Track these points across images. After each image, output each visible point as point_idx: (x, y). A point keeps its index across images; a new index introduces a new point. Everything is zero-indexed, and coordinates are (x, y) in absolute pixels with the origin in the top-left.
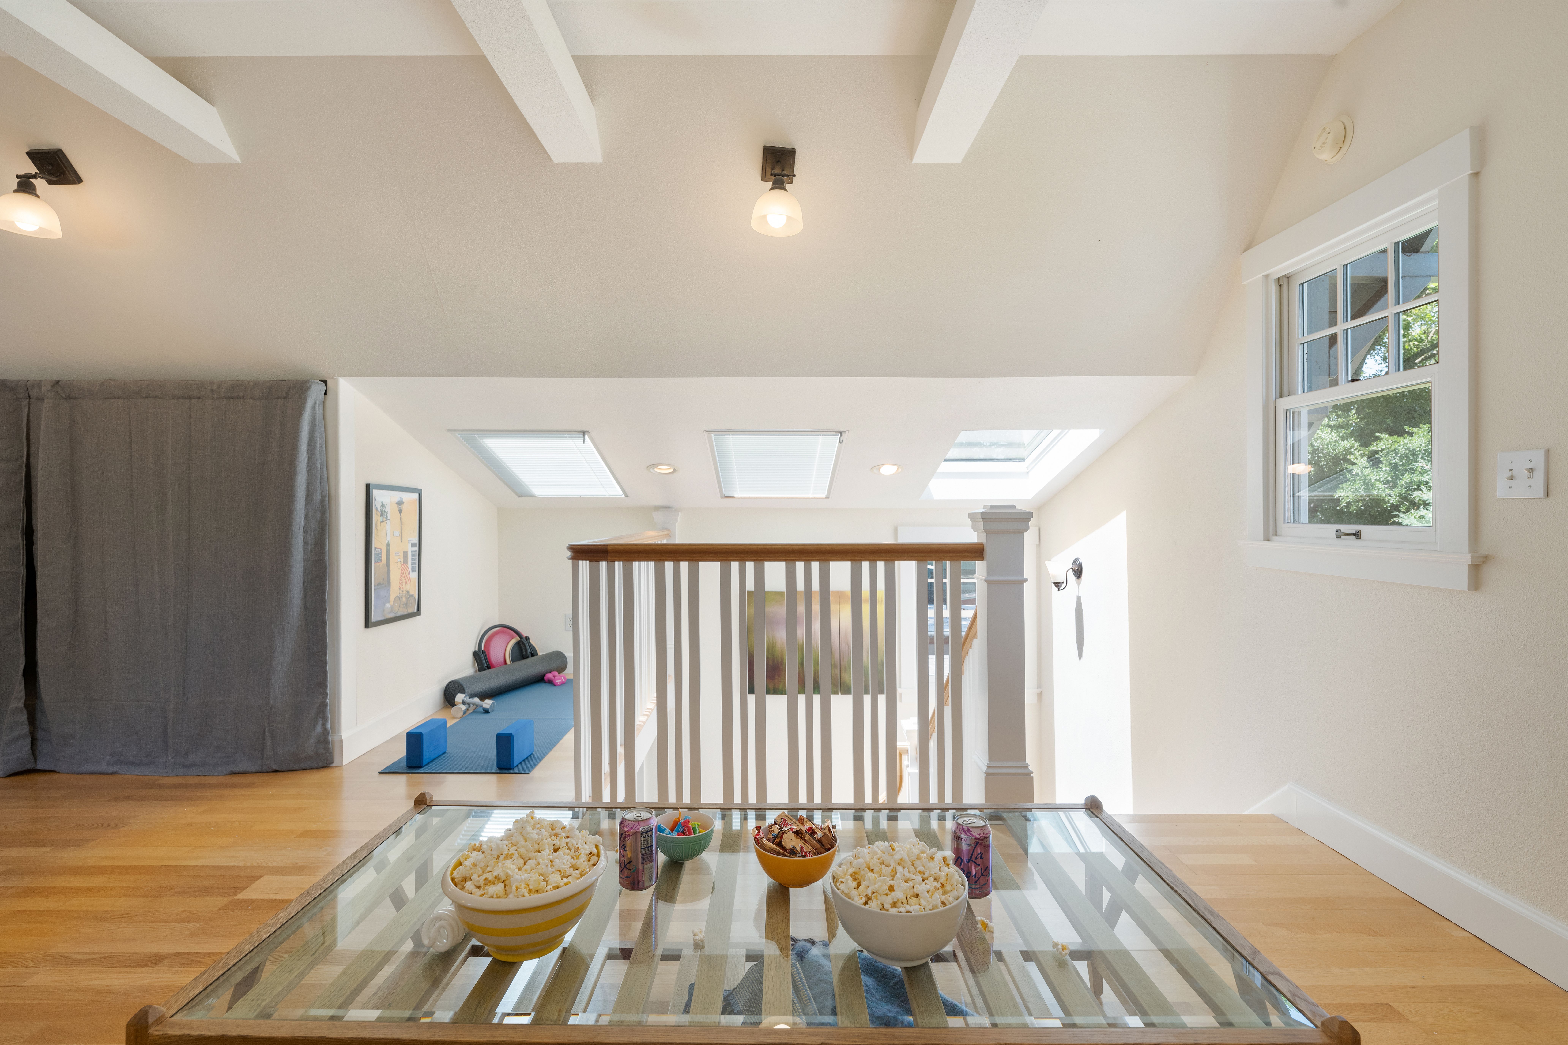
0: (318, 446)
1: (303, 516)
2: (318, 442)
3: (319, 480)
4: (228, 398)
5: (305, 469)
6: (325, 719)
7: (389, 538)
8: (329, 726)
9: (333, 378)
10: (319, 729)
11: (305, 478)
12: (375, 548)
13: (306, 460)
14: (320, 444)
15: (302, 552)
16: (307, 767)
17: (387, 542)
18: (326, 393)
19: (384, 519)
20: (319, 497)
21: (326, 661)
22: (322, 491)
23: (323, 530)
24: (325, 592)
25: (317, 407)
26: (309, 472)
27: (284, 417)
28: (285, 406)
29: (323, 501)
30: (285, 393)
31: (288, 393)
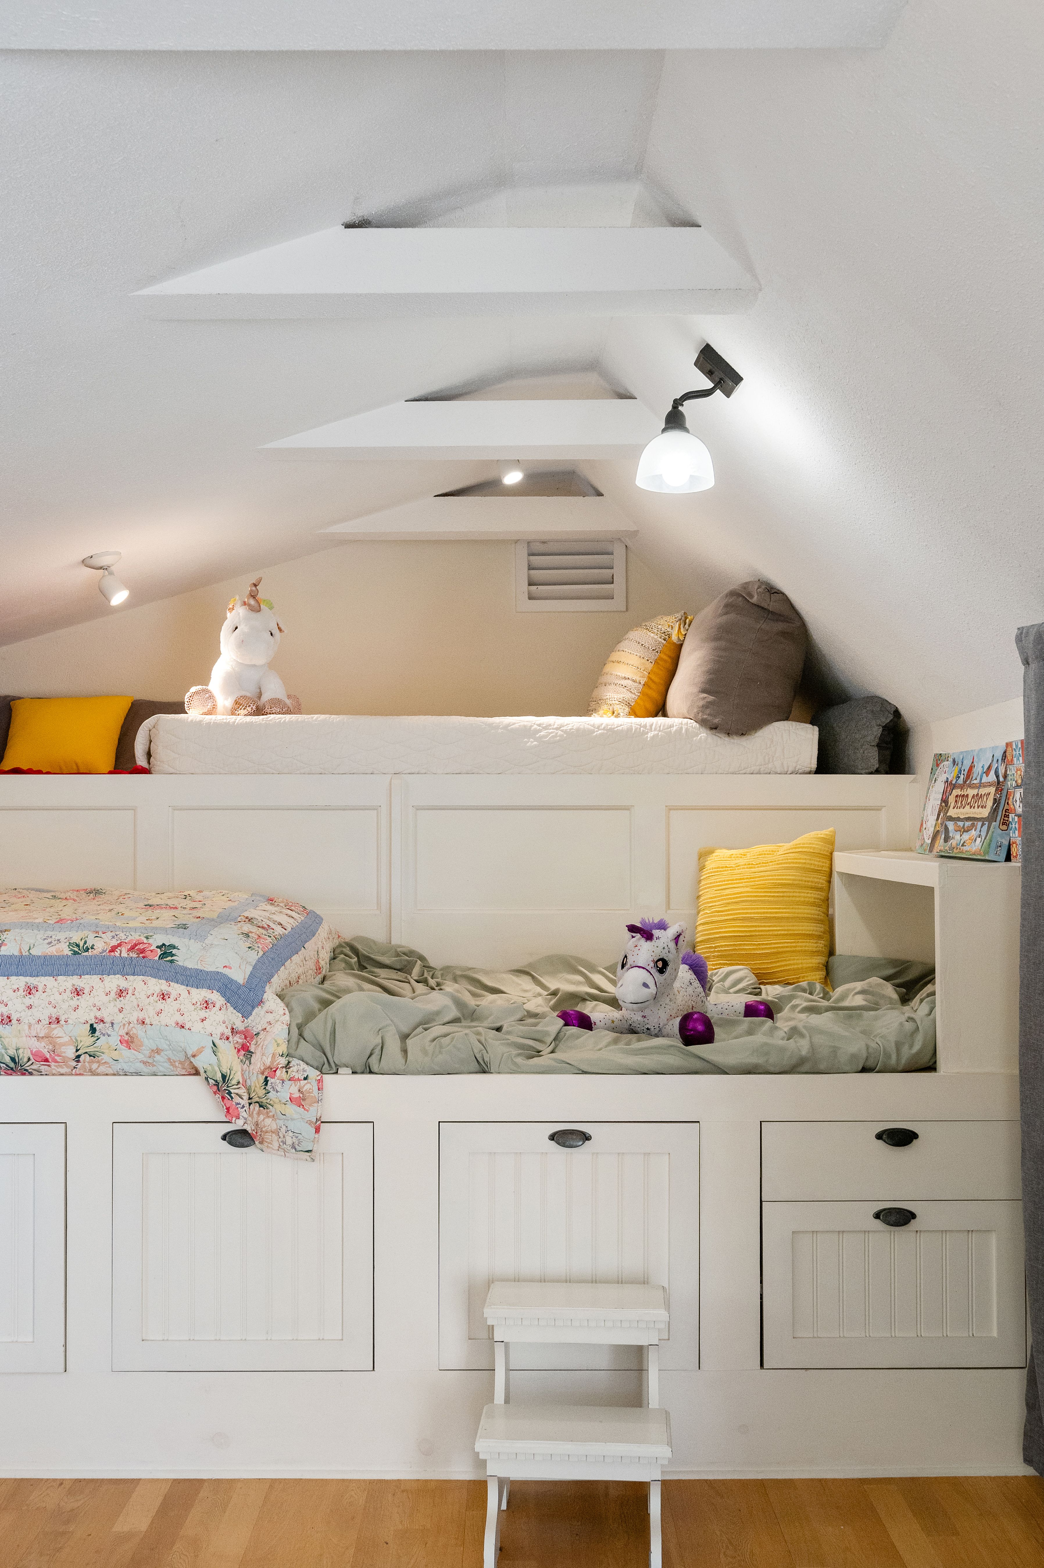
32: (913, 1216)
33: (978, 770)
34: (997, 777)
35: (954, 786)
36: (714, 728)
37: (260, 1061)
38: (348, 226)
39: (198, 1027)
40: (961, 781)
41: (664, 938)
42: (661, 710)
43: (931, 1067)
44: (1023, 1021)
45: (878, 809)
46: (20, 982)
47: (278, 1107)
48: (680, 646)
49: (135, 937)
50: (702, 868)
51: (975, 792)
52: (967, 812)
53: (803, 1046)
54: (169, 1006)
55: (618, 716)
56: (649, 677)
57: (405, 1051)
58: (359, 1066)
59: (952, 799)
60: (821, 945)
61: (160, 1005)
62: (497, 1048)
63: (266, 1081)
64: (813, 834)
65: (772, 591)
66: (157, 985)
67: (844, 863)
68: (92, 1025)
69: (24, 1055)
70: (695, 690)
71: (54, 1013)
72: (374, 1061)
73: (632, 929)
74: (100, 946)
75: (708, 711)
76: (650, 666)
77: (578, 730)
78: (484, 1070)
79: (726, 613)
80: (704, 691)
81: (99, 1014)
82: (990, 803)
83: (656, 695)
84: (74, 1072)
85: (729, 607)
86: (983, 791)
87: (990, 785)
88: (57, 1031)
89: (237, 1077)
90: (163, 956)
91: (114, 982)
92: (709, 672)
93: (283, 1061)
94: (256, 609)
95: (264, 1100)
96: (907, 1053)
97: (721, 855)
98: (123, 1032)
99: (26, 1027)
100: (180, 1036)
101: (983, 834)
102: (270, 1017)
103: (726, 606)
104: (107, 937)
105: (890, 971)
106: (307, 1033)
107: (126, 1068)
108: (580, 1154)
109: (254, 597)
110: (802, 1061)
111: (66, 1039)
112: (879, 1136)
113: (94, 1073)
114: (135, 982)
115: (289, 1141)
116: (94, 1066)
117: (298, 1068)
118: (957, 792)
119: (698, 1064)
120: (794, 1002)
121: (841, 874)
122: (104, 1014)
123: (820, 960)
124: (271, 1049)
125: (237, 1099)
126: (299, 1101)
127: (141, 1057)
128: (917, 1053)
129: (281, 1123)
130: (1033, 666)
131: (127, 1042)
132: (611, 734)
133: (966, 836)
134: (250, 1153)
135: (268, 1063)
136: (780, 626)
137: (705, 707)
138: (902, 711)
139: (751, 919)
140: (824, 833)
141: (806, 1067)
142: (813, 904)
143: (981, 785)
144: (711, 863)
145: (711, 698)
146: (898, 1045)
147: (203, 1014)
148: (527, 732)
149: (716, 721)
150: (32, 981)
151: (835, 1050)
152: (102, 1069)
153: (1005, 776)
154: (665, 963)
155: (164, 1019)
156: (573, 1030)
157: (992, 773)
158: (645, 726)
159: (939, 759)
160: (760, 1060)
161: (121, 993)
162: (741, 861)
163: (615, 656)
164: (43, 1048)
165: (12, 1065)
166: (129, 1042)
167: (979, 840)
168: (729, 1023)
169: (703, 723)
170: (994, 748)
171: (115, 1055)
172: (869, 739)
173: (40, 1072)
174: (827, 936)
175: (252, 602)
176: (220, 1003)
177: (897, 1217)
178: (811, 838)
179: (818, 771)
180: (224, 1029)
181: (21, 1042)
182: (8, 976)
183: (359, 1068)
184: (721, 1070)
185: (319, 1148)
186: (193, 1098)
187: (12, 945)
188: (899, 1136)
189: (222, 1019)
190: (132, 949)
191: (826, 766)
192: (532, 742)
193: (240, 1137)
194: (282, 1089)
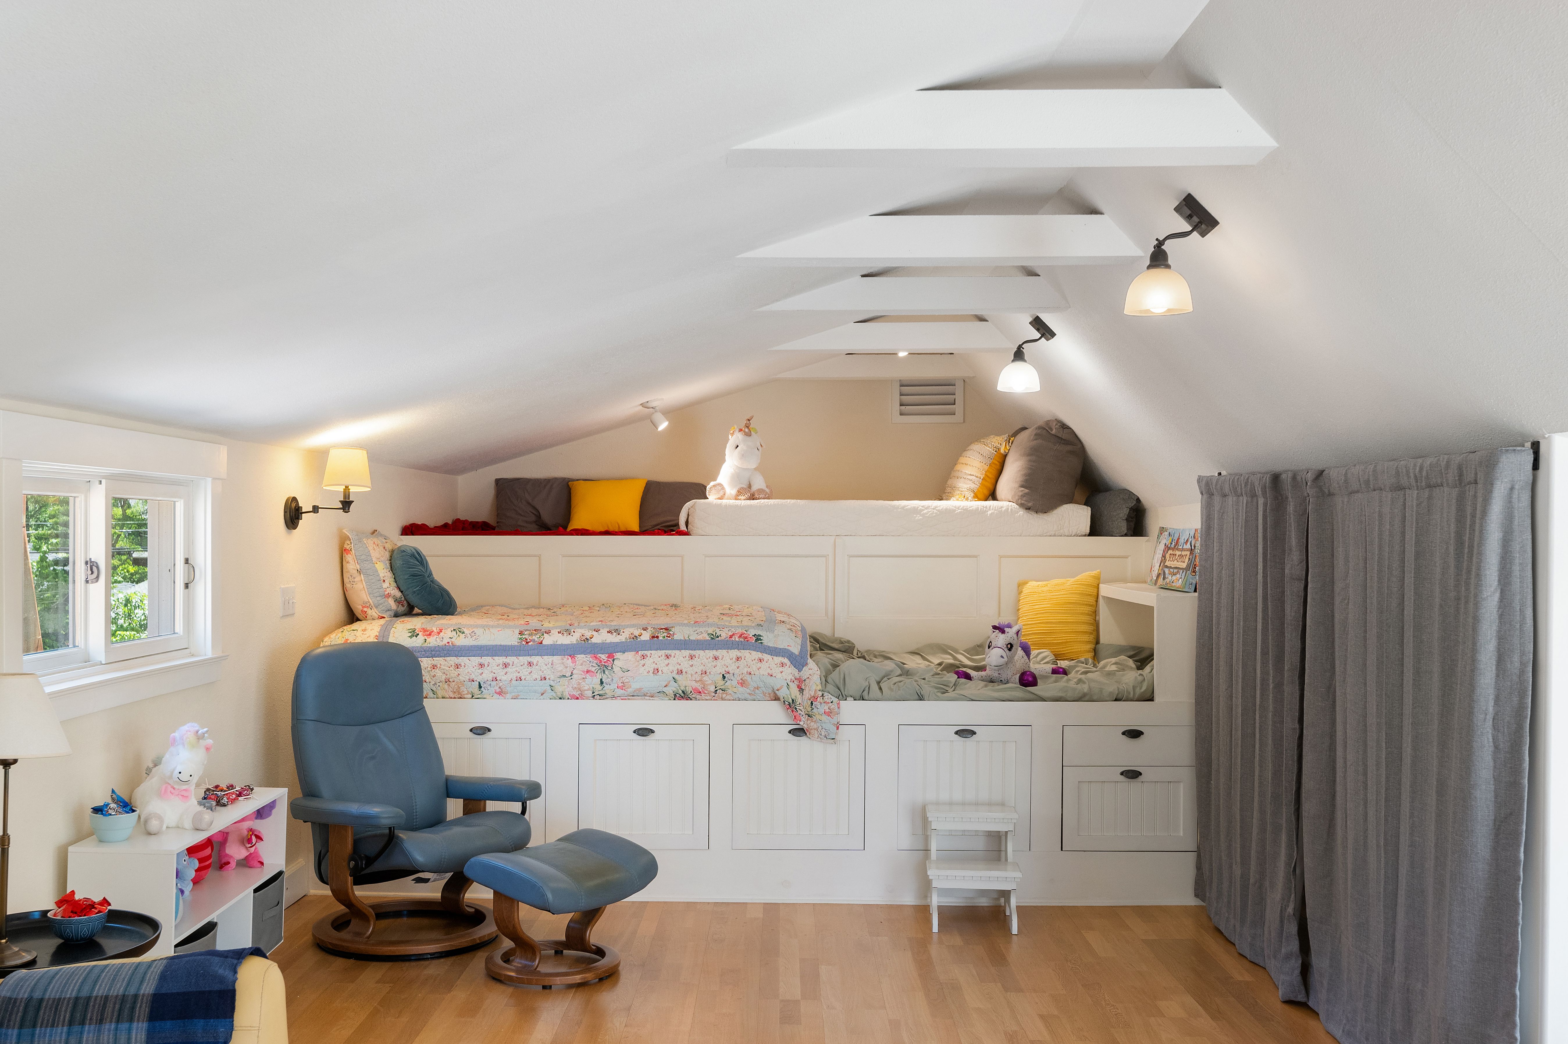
0: (1516, 568)
1: (1493, 697)
2: (1517, 561)
3: (1518, 633)
4: (1430, 484)
5: (1495, 611)
9: (1544, 438)
11: (1495, 628)
13: (1498, 593)
14: (1520, 564)
15: (1492, 764)
18: (1535, 465)
20: (1517, 665)
21: (1516, 975)
22: (1523, 654)
23: (1520, 727)
24: (1519, 846)
25: (1515, 496)
26: (1501, 616)
27: (1473, 516)
28: (1475, 496)
29: (1522, 672)
30: (1473, 476)
31: (1476, 474)
32: (1140, 774)
33: (1182, 541)
34: (1191, 546)
35: (1169, 548)
36: (1028, 509)
37: (807, 694)
38: (863, 276)
39: (779, 676)
40: (1173, 546)
41: (1011, 632)
42: (991, 495)
43: (1151, 699)
44: (1197, 674)
45: (1127, 558)
46: (687, 653)
47: (818, 717)
48: (1005, 456)
49: (740, 631)
50: (1020, 593)
51: (1180, 553)
52: (1175, 564)
53: (1085, 688)
54: (763, 665)
55: (967, 499)
56: (986, 474)
57: (880, 689)
58: (858, 696)
59: (1168, 556)
60: (1092, 638)
61: (759, 665)
62: (926, 690)
63: (812, 703)
64: (1087, 573)
65: (1064, 426)
66: (757, 655)
67: (1106, 590)
68: (723, 675)
69: (689, 689)
70: (1017, 485)
71: (704, 669)
72: (865, 694)
73: (995, 627)
74: (724, 634)
75: (1024, 498)
76: (986, 468)
77: (946, 509)
78: (921, 698)
79: (1036, 439)
80: (1022, 486)
81: (727, 670)
82: (1187, 560)
83: (991, 486)
84: (713, 698)
85: (1038, 436)
86: (1184, 553)
87: (1187, 550)
88: (705, 678)
89: (799, 701)
90: (757, 640)
91: (735, 653)
92: (1025, 475)
93: (820, 693)
94: (748, 435)
95: (810, 713)
96: (1138, 691)
97: (1032, 584)
98: (739, 678)
99: (690, 676)
100: (770, 680)
101: (1183, 577)
102: (811, 672)
103: (1036, 435)
104: (726, 630)
105: (1132, 653)
106: (829, 680)
107: (740, 697)
108: (970, 742)
109: (748, 427)
110: (1085, 695)
111: (710, 682)
112: (1124, 733)
113: (723, 699)
114: (745, 653)
115: (823, 734)
116: (724, 696)
117: (828, 697)
118: (1170, 552)
119: (1032, 696)
120: (1077, 669)
121: (1104, 597)
122: (730, 669)
123: (1090, 646)
124: (814, 687)
125: (800, 712)
126: (828, 714)
127: (748, 691)
128: (1144, 692)
129: (819, 725)
130: (1205, 496)
131: (741, 683)
132: (966, 512)
133: (1174, 578)
134: (803, 740)
135: (813, 695)
136: (1069, 447)
137: (1023, 496)
138: (1142, 500)
139: (1051, 623)
140: (1094, 573)
141: (1086, 699)
142: (1088, 614)
143: (1183, 550)
144: (1026, 590)
145: (1027, 490)
146: (1134, 688)
147: (781, 669)
148: (915, 511)
149: (1030, 504)
150: (692, 652)
151: (1101, 690)
152: (728, 697)
153: (1195, 547)
154: (1012, 646)
155: (762, 672)
156: (963, 680)
157: (1189, 543)
158: (986, 507)
159: (1162, 530)
160: (1063, 695)
161: (738, 659)
162: (1045, 589)
163: (962, 460)
164: (699, 686)
165: (683, 695)
166: (742, 683)
167: (1180, 580)
168: (1045, 677)
169: (1022, 505)
170: (1190, 530)
171: (735, 690)
172: (1121, 515)
173: (696, 699)
174: (1095, 633)
175: (747, 430)
176: (788, 663)
177: (1132, 775)
178: (1086, 576)
179: (1090, 535)
180: (791, 677)
181: (687, 683)
182: (680, 650)
183: (858, 697)
184: (1043, 699)
185: (838, 738)
186: (775, 712)
187: (679, 634)
188: (1134, 734)
189: (790, 672)
190: (740, 636)
191: (1095, 531)
192: (919, 517)
193: (798, 732)
194: (821, 708)
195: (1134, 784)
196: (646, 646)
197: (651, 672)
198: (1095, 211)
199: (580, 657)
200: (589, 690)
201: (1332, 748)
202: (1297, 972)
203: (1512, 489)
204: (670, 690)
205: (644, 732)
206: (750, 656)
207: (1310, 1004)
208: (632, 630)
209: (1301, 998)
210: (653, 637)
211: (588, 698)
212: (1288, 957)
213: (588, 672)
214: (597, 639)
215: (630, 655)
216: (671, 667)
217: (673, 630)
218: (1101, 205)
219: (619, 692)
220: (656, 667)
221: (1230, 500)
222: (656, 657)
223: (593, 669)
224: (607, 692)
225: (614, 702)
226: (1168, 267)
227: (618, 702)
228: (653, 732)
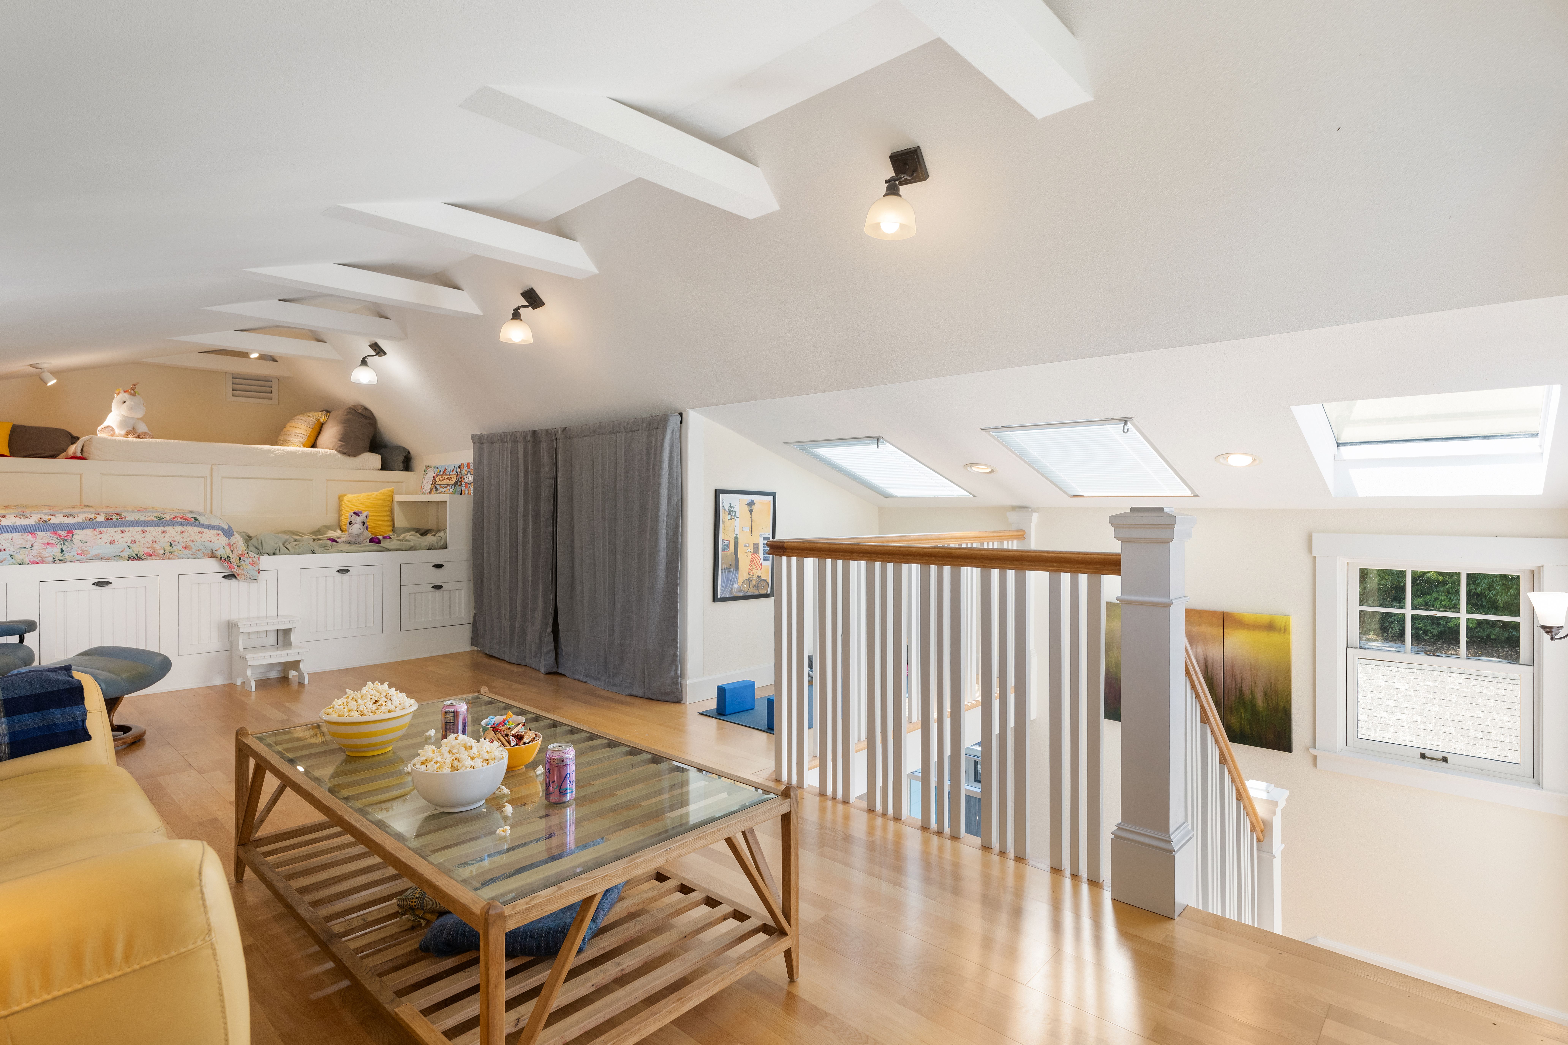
0: (675, 462)
1: (666, 514)
3: (675, 490)
4: (632, 431)
6: (677, 666)
7: (737, 532)
8: (679, 672)
9: (685, 411)
10: (672, 673)
11: (667, 486)
12: (723, 540)
13: (668, 473)
15: (665, 541)
16: (667, 700)
17: (735, 535)
18: (681, 422)
19: (733, 517)
20: (676, 501)
21: (677, 623)
22: (678, 496)
23: (677, 525)
24: (678, 572)
25: (674, 434)
26: (669, 481)
27: (656, 442)
28: (657, 434)
29: (678, 503)
30: (656, 425)
31: (658, 425)
32: (442, 587)
33: (448, 471)
34: (457, 472)
35: (438, 475)
36: (344, 454)
37: (236, 553)
38: (279, 300)
39: (216, 542)
40: (441, 474)
42: (314, 446)
43: (446, 548)
44: (473, 533)
45: (402, 482)
46: (140, 529)
47: (244, 566)
48: (324, 424)
49: (179, 515)
50: (340, 501)
51: (447, 477)
52: (445, 482)
55: (300, 447)
56: (310, 434)
57: (286, 548)
58: (272, 552)
59: (437, 479)
61: (200, 535)
62: (316, 548)
63: (240, 559)
64: (386, 489)
65: (366, 409)
66: (196, 530)
67: (398, 498)
68: (170, 543)
69: (141, 553)
70: (336, 440)
71: (154, 539)
72: (277, 551)
74: (168, 517)
75: (342, 448)
76: (310, 430)
77: (291, 452)
78: (314, 552)
79: (347, 415)
80: (340, 441)
81: (173, 539)
82: (454, 480)
83: (312, 440)
84: (162, 559)
87: (454, 475)
88: (155, 545)
89: (232, 556)
90: (195, 521)
91: (179, 529)
92: (342, 434)
93: (246, 552)
94: (134, 395)
95: (239, 565)
96: (439, 546)
97: (349, 496)
98: (183, 545)
99: (142, 544)
100: (209, 546)
101: (453, 488)
102: (236, 540)
103: (348, 412)
104: (168, 515)
107: (184, 556)
108: (346, 576)
109: (133, 390)
110: (404, 549)
111: (160, 548)
112: (433, 566)
113: (169, 559)
114: (189, 528)
115: (249, 577)
116: (171, 556)
117: (251, 554)
118: (439, 477)
119: (382, 549)
121: (397, 502)
122: (177, 539)
123: (391, 528)
124: (241, 549)
125: (233, 563)
126: (252, 564)
127: (191, 552)
128: (443, 544)
129: (245, 571)
130: (477, 445)
131: (185, 548)
133: (445, 489)
134: (233, 582)
135: (240, 553)
136: (369, 421)
137: (340, 446)
138: (411, 451)
140: (390, 489)
141: (413, 549)
142: (388, 511)
143: (450, 475)
144: (346, 499)
145: (343, 443)
146: (437, 543)
147: (218, 538)
148: (269, 451)
149: (346, 451)
150: (144, 529)
151: (410, 546)
152: (174, 557)
153: (461, 472)
154: (364, 523)
155: (203, 539)
156: (334, 543)
157: (454, 471)
158: (317, 452)
159: (427, 467)
160: (400, 547)
161: (182, 532)
163: (289, 425)
164: (150, 551)
165: (136, 557)
166: (186, 548)
167: (451, 490)
168: (384, 540)
169: (340, 452)
171: (180, 552)
172: (399, 460)
173: (147, 559)
174: (392, 521)
175: (132, 392)
176: (222, 534)
177: (438, 587)
178: (386, 490)
179: (381, 470)
180: (224, 543)
181: (138, 549)
182: (133, 527)
183: (272, 554)
184: (389, 550)
185: (259, 579)
186: (213, 565)
187: (130, 518)
188: (439, 566)
189: (223, 540)
190: (182, 518)
191: (384, 467)
192: (272, 455)
193: (231, 576)
194: (247, 561)
195: (439, 592)
196: (100, 525)
197: (108, 542)
198: (457, 288)
199: (40, 534)
200: (49, 556)
201: (573, 552)
202: (554, 658)
203: (673, 430)
204: (125, 555)
205: (100, 584)
206: (192, 531)
207: (559, 671)
208: (86, 515)
209: (554, 670)
210: (108, 519)
211: (48, 563)
212: (547, 653)
213: (48, 544)
214: (54, 521)
215: (88, 532)
216: (126, 539)
217: (123, 514)
218: (462, 285)
219: (79, 557)
220: (113, 539)
221: (497, 445)
222: (112, 532)
223: (54, 542)
224: (67, 557)
225: (73, 564)
226: (521, 320)
227: (77, 564)
228: (110, 583)
